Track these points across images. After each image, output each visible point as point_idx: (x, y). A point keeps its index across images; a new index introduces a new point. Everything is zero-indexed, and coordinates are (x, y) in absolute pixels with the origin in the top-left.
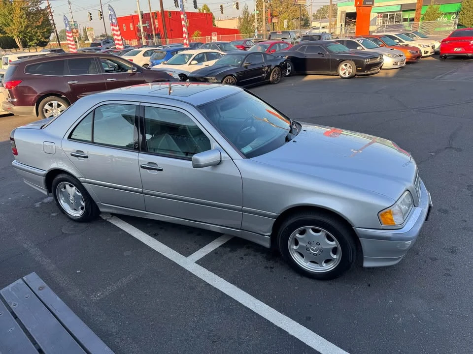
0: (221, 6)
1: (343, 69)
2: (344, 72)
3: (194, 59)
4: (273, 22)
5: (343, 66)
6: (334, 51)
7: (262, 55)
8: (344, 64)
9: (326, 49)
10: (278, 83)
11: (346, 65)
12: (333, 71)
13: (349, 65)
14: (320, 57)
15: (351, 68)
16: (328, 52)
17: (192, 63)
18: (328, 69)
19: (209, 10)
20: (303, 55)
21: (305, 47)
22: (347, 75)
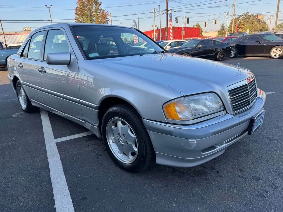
0: (206, 23)
1: (274, 52)
2: (275, 54)
3: (169, 45)
4: (239, 31)
5: (274, 50)
6: (269, 39)
7: (213, 41)
8: (276, 48)
9: (262, 39)
10: (223, 60)
11: (277, 49)
12: (267, 53)
13: (279, 49)
14: (257, 44)
15: (281, 51)
16: (264, 40)
17: (167, 47)
18: (263, 52)
19: (199, 26)
20: (245, 43)
21: (247, 38)
22: (277, 56)
